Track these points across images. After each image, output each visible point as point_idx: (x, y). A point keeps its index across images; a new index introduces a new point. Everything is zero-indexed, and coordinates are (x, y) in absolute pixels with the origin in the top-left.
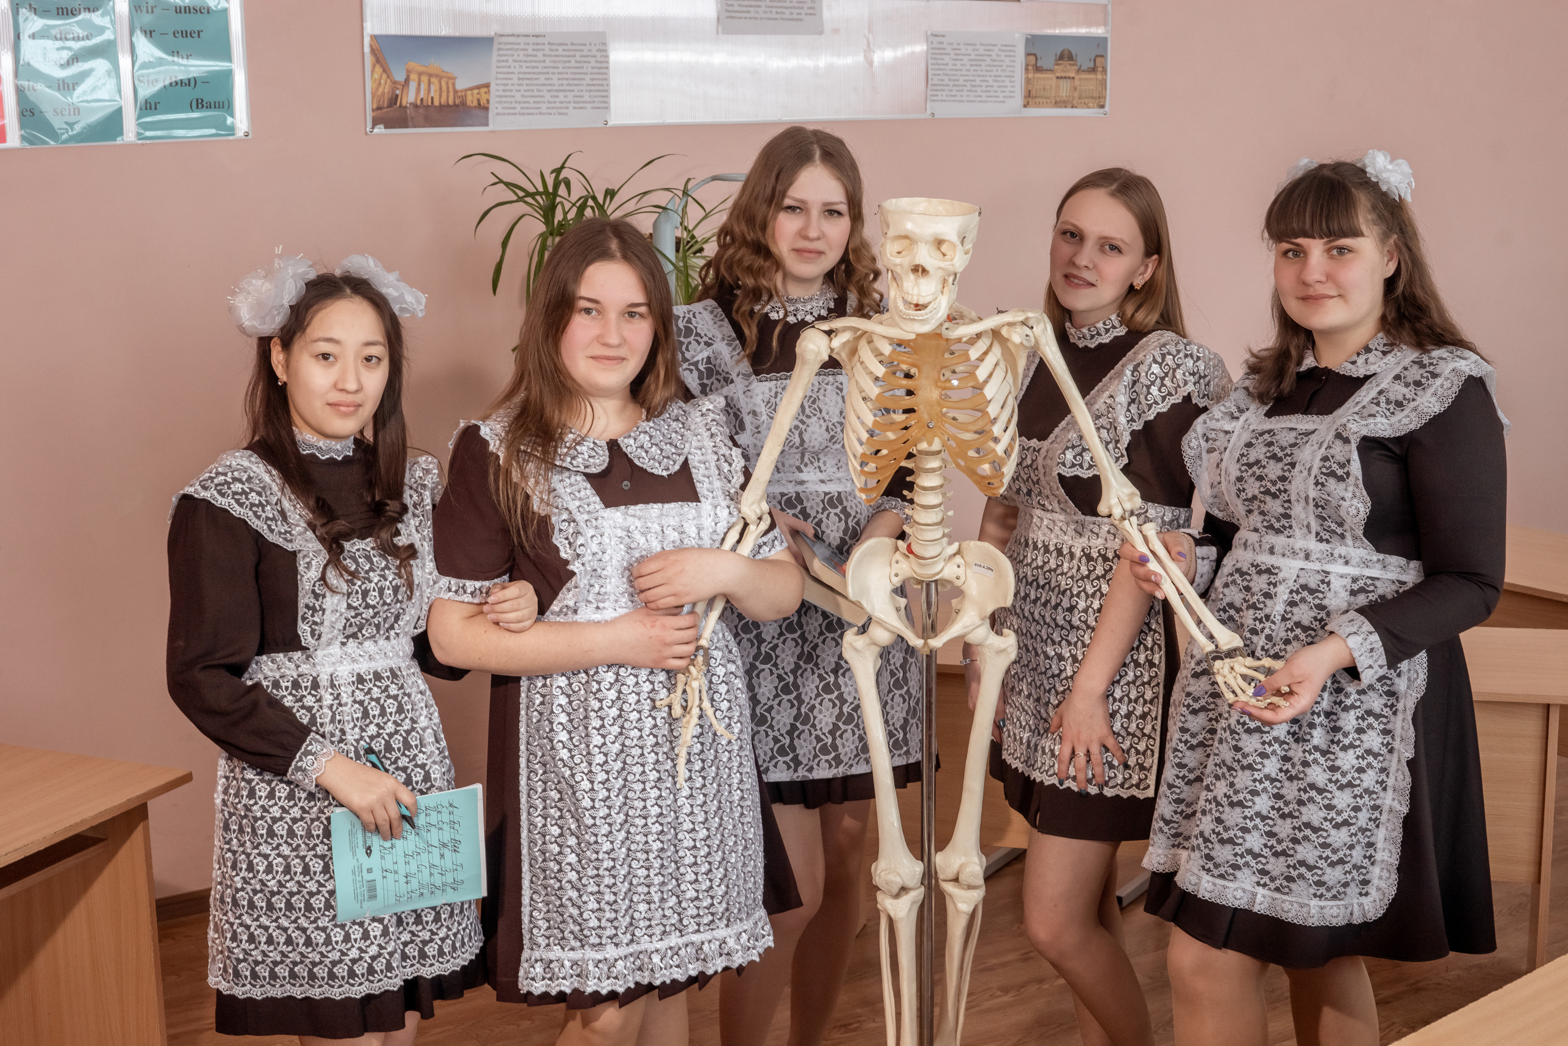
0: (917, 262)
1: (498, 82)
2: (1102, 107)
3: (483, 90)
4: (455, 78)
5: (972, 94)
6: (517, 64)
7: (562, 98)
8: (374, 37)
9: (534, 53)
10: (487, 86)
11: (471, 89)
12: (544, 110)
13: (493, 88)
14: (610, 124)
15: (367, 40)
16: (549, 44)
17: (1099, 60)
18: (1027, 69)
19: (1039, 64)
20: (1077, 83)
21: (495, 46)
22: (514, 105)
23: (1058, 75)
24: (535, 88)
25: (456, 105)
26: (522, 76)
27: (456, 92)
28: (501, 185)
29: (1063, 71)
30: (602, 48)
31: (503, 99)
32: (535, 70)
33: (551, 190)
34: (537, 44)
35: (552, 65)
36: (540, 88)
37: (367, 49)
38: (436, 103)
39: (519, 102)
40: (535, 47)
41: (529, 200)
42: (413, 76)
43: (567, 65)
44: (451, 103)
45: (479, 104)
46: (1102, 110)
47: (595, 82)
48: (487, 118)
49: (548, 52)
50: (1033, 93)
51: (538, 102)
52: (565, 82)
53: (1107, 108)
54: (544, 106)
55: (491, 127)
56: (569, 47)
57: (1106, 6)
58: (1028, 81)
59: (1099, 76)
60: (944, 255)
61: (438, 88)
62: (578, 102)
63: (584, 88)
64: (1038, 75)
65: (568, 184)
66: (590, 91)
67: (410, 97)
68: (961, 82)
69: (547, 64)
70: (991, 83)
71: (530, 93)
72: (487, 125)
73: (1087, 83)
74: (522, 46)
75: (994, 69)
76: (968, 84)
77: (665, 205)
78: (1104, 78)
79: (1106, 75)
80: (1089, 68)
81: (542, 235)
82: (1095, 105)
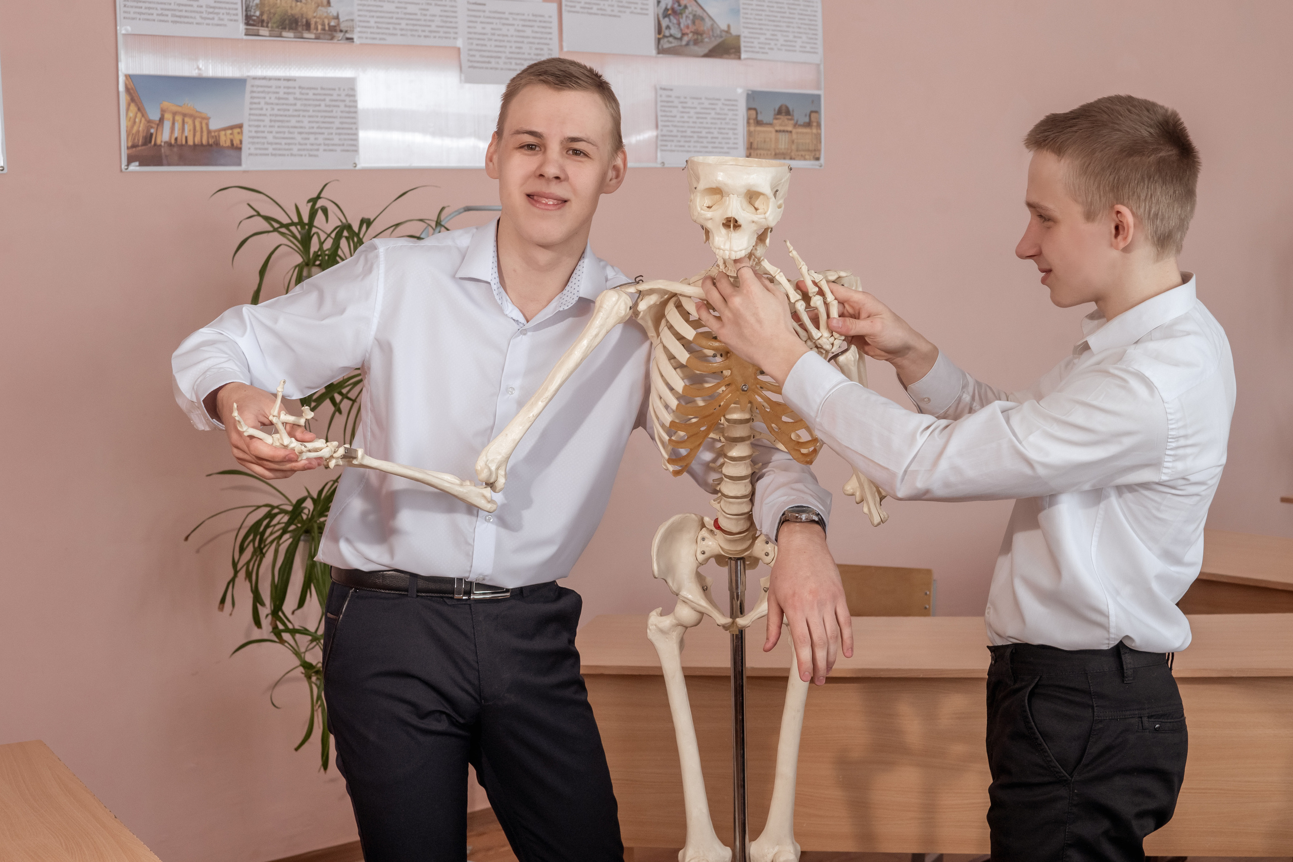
0: (729, 215)
1: (251, 123)
2: (818, 159)
3: (236, 131)
4: (208, 119)
5: (699, 145)
6: (269, 107)
7: (312, 140)
8: (128, 77)
9: (286, 96)
10: (240, 126)
11: (225, 129)
12: (295, 152)
13: (246, 128)
14: (359, 167)
15: (122, 80)
16: (300, 87)
17: (813, 115)
18: (748, 123)
19: (760, 118)
20: (794, 136)
21: (248, 88)
22: (266, 146)
23: (778, 128)
24: (286, 130)
25: (209, 145)
26: (273, 118)
27: (209, 132)
28: (257, 217)
29: (781, 125)
30: (351, 93)
31: (256, 140)
32: (287, 113)
33: (306, 219)
34: (288, 88)
35: (303, 108)
36: (292, 130)
37: (122, 88)
38: (190, 142)
39: (271, 144)
40: (286, 90)
41: (283, 230)
42: (168, 116)
43: (317, 108)
44: (204, 142)
45: (232, 144)
46: (817, 163)
47: (344, 126)
48: (240, 158)
49: (298, 96)
50: (755, 146)
51: (289, 144)
52: (315, 125)
53: (822, 161)
54: (295, 148)
55: (244, 167)
56: (319, 91)
57: (818, 65)
58: (750, 134)
59: (814, 131)
60: (756, 209)
61: (191, 127)
62: (328, 145)
63: (334, 131)
64: (759, 128)
65: (325, 211)
66: (340, 134)
67: (165, 136)
68: (689, 134)
69: (298, 107)
70: (716, 135)
71: (281, 135)
72: (240, 164)
73: (804, 136)
74: (273, 89)
75: (719, 121)
76: (695, 135)
77: (418, 235)
78: (819, 131)
79: (820, 129)
80: (805, 123)
81: (298, 265)
82: (812, 157)
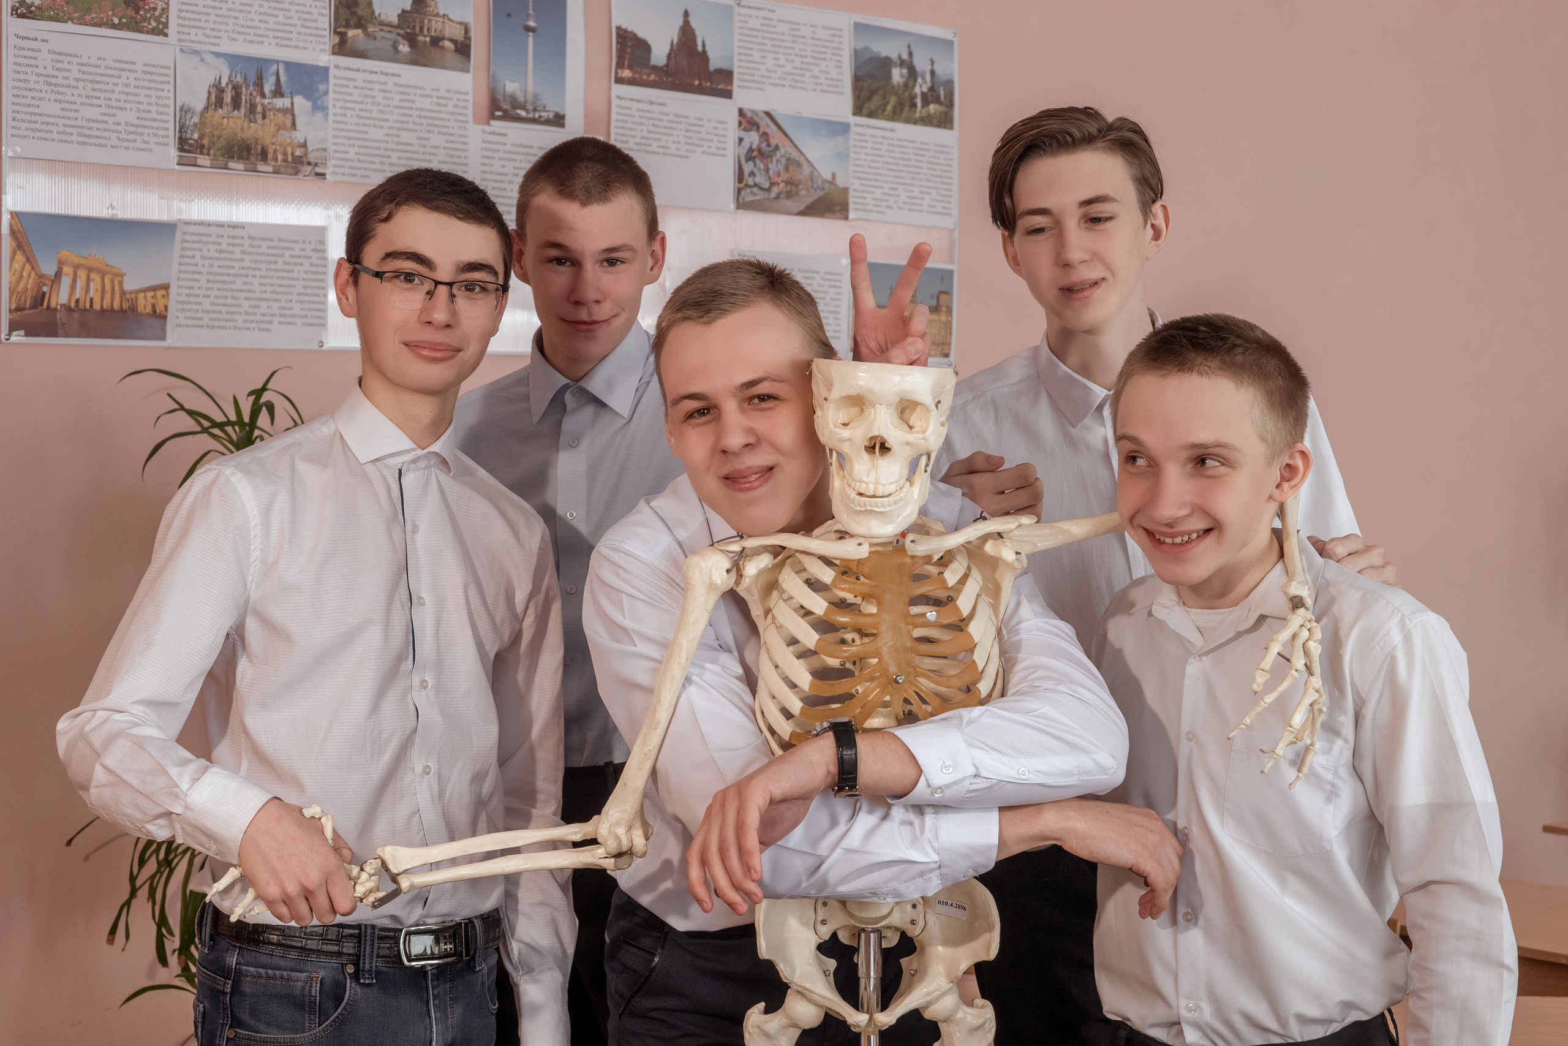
0: (876, 433)
1: (181, 283)
2: (947, 355)
3: (160, 293)
4: (122, 275)
6: (206, 262)
7: (264, 309)
8: (15, 215)
9: (230, 248)
10: (166, 287)
11: (145, 290)
12: (240, 324)
13: (173, 290)
14: (326, 346)
15: (6, 218)
16: (250, 237)
17: (942, 297)
21: (179, 236)
22: (200, 315)
24: (229, 294)
25: (122, 311)
26: (212, 277)
27: (123, 293)
28: (182, 413)
30: (319, 247)
31: (186, 307)
32: (230, 271)
34: (234, 237)
35: (253, 265)
36: (236, 294)
37: (5, 230)
38: (97, 306)
39: (208, 312)
40: (231, 241)
41: (215, 430)
42: (65, 269)
43: (272, 266)
44: (116, 306)
45: (155, 311)
46: (945, 360)
47: (308, 291)
48: (164, 330)
49: (247, 248)
51: (232, 313)
52: (269, 289)
53: (950, 358)
54: (240, 319)
55: (169, 342)
56: (276, 243)
57: (952, 231)
59: (943, 318)
60: (911, 428)
61: (99, 286)
62: (285, 316)
63: (294, 298)
65: (270, 410)
66: (302, 302)
67: (62, 296)
69: (246, 264)
71: (222, 301)
72: (163, 338)
74: (213, 239)
78: (949, 319)
79: (951, 316)
80: (930, 307)
82: (938, 353)
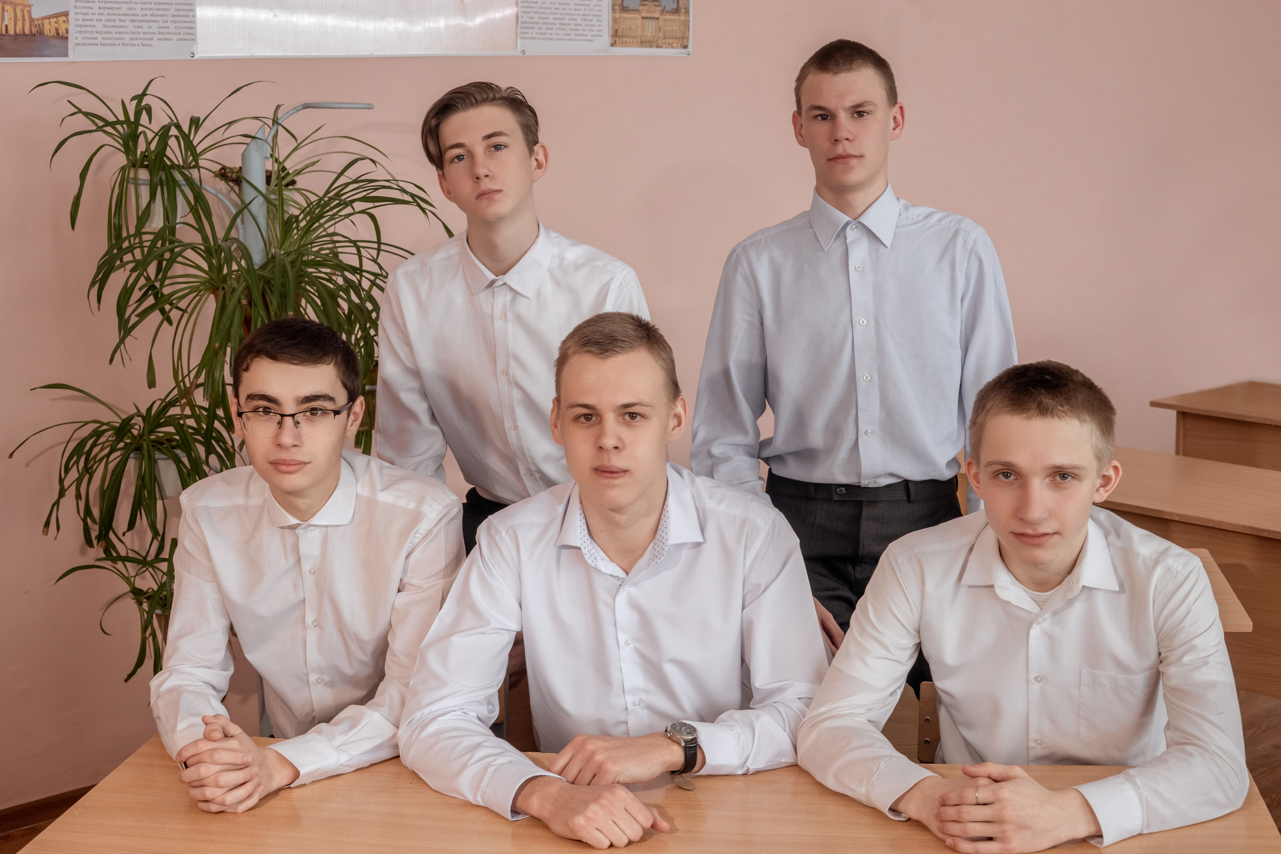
1: (78, 10)
2: (686, 47)
3: (61, 19)
4: (30, 6)
5: (561, 32)
7: (145, 29)
10: (66, 14)
11: (49, 17)
12: (127, 41)
13: (72, 17)
14: (197, 56)
17: (681, 1)
18: (613, 9)
19: (625, 5)
20: (661, 23)
22: (95, 35)
23: (644, 15)
24: (117, 18)
25: (32, 35)
26: (102, 5)
27: (32, 20)
28: (80, 115)
29: (648, 12)
31: (83, 29)
33: (132, 119)
36: (123, 18)
38: (11, 32)
39: (101, 32)
41: (109, 129)
44: (27, 31)
45: (58, 34)
46: (685, 51)
47: (180, 13)
48: (66, 48)
50: (620, 33)
51: (121, 33)
52: (149, 12)
53: (690, 49)
54: (127, 37)
55: (72, 57)
58: (615, 20)
59: (683, 18)
61: (12, 16)
62: (163, 33)
63: (169, 19)
64: (624, 15)
65: (149, 110)
66: (176, 22)
68: (551, 20)
70: (579, 22)
71: (112, 23)
72: (66, 55)
73: (672, 23)
75: (582, 8)
76: (558, 22)
77: (253, 135)
78: (687, 18)
79: (689, 16)
80: (672, 9)
81: (123, 169)
82: (679, 45)
